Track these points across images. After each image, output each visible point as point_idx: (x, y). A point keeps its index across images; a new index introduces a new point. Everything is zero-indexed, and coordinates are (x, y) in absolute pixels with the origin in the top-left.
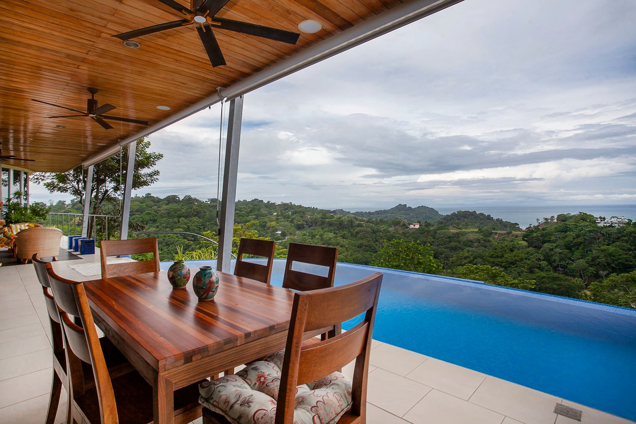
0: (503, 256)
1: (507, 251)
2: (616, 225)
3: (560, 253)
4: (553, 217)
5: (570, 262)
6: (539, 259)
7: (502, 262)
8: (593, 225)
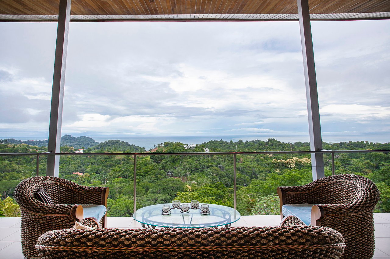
0: (141, 169)
1: (143, 166)
2: (192, 148)
3: (170, 165)
4: (162, 143)
5: (174, 169)
6: (160, 169)
7: (141, 173)
8: (183, 149)
